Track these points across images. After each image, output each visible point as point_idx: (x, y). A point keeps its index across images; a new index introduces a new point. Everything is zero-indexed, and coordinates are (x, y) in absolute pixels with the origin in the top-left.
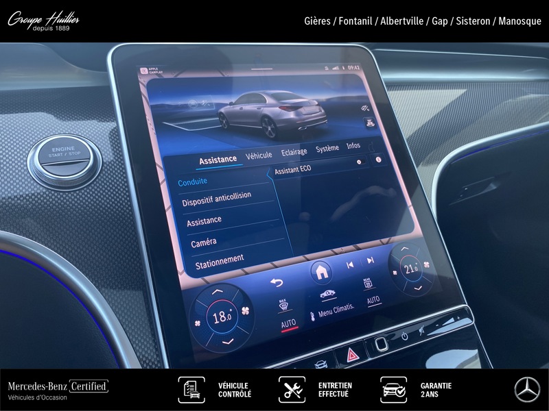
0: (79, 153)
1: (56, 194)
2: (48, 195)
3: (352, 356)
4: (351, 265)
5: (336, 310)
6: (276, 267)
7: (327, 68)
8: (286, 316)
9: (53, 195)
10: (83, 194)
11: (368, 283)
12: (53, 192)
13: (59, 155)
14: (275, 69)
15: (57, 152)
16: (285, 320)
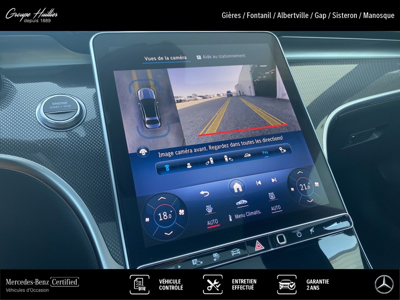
0: (70, 106)
1: (54, 133)
2: (48, 134)
3: (259, 246)
4: (260, 183)
5: (248, 214)
8: (211, 217)
9: (52, 134)
10: (72, 133)
11: (272, 196)
12: (52, 132)
15: (56, 106)
16: (210, 219)
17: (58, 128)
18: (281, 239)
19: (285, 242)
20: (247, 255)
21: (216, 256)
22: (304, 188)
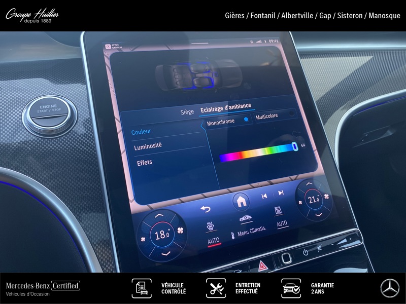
0: (60, 109)
1: (42, 140)
2: (36, 141)
3: (262, 267)
4: (265, 196)
5: (252, 231)
6: (206, 197)
7: (252, 42)
8: (212, 235)
9: (40, 141)
10: (62, 140)
11: (278, 211)
12: (40, 139)
13: (45, 111)
14: (210, 43)
15: (44, 109)
16: (211, 238)
17: (46, 134)
18: (287, 259)
19: (290, 262)
22: (313, 201)
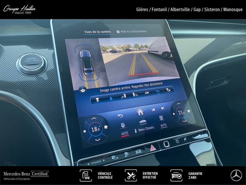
0: (38, 60)
1: (27, 77)
2: (24, 78)
3: (153, 148)
4: (154, 110)
5: (146, 129)
8: (124, 130)
10: (39, 77)
11: (161, 118)
13: (29, 61)
15: (29, 60)
16: (123, 132)
17: (30, 74)
18: (166, 144)
19: (169, 146)
20: (145, 153)
21: (126, 154)
22: (181, 113)
